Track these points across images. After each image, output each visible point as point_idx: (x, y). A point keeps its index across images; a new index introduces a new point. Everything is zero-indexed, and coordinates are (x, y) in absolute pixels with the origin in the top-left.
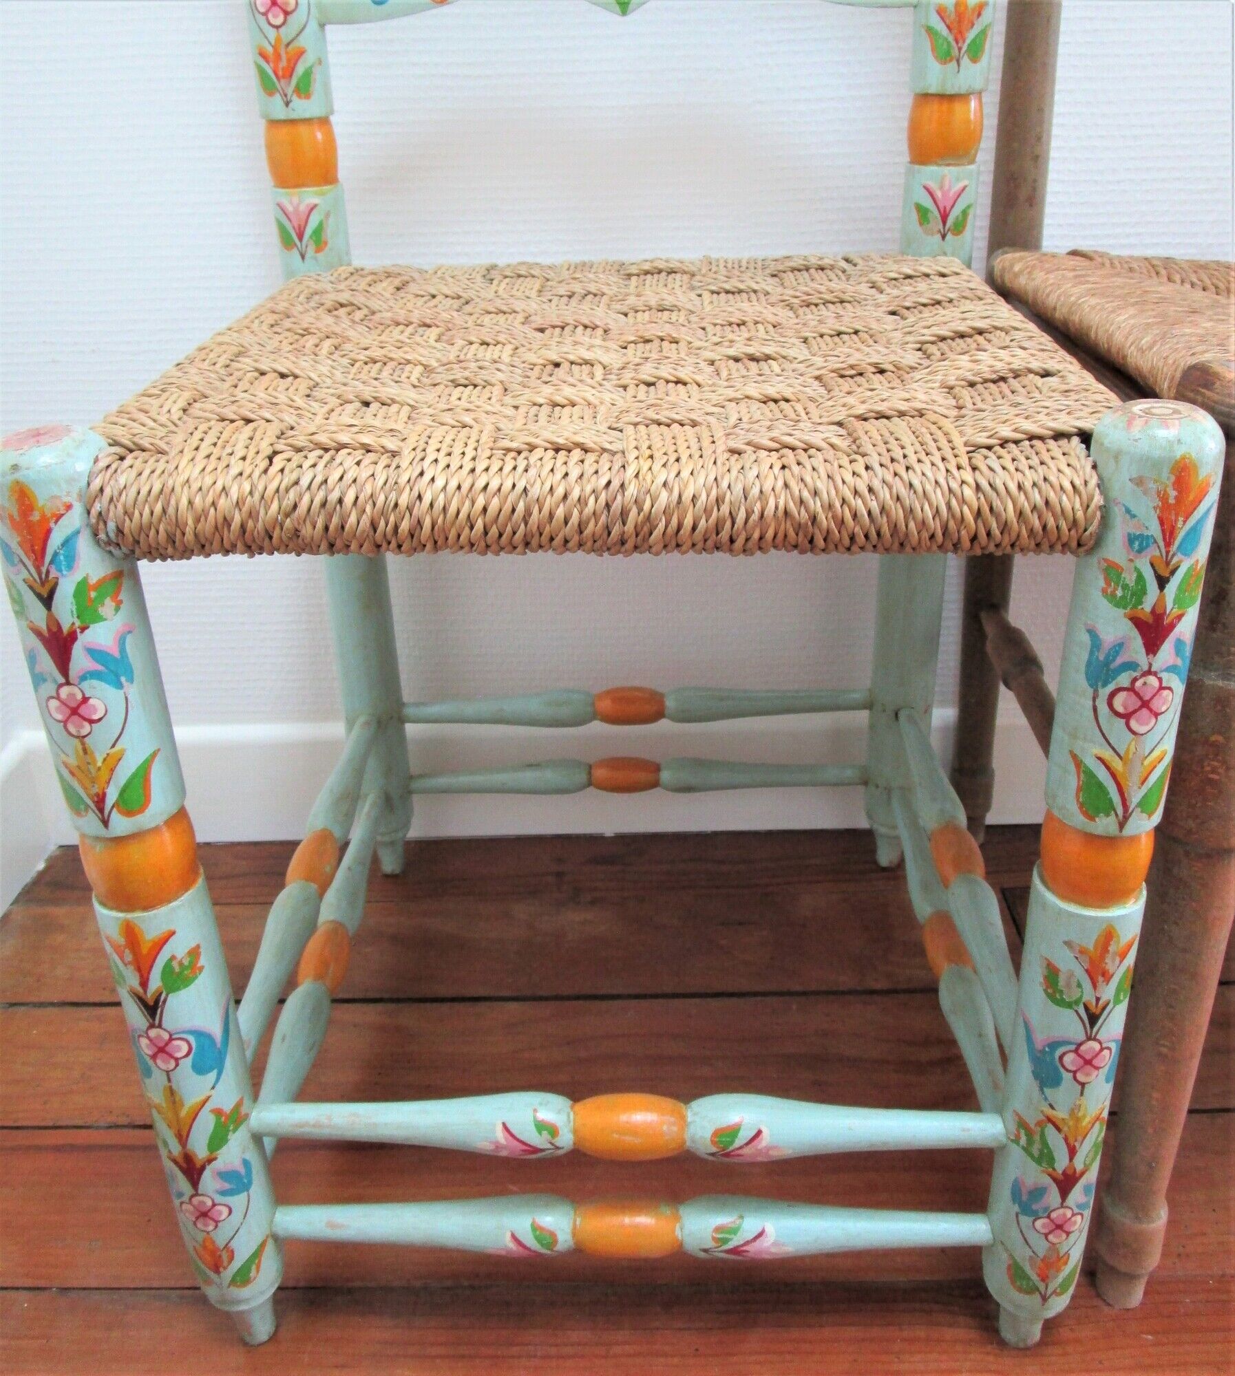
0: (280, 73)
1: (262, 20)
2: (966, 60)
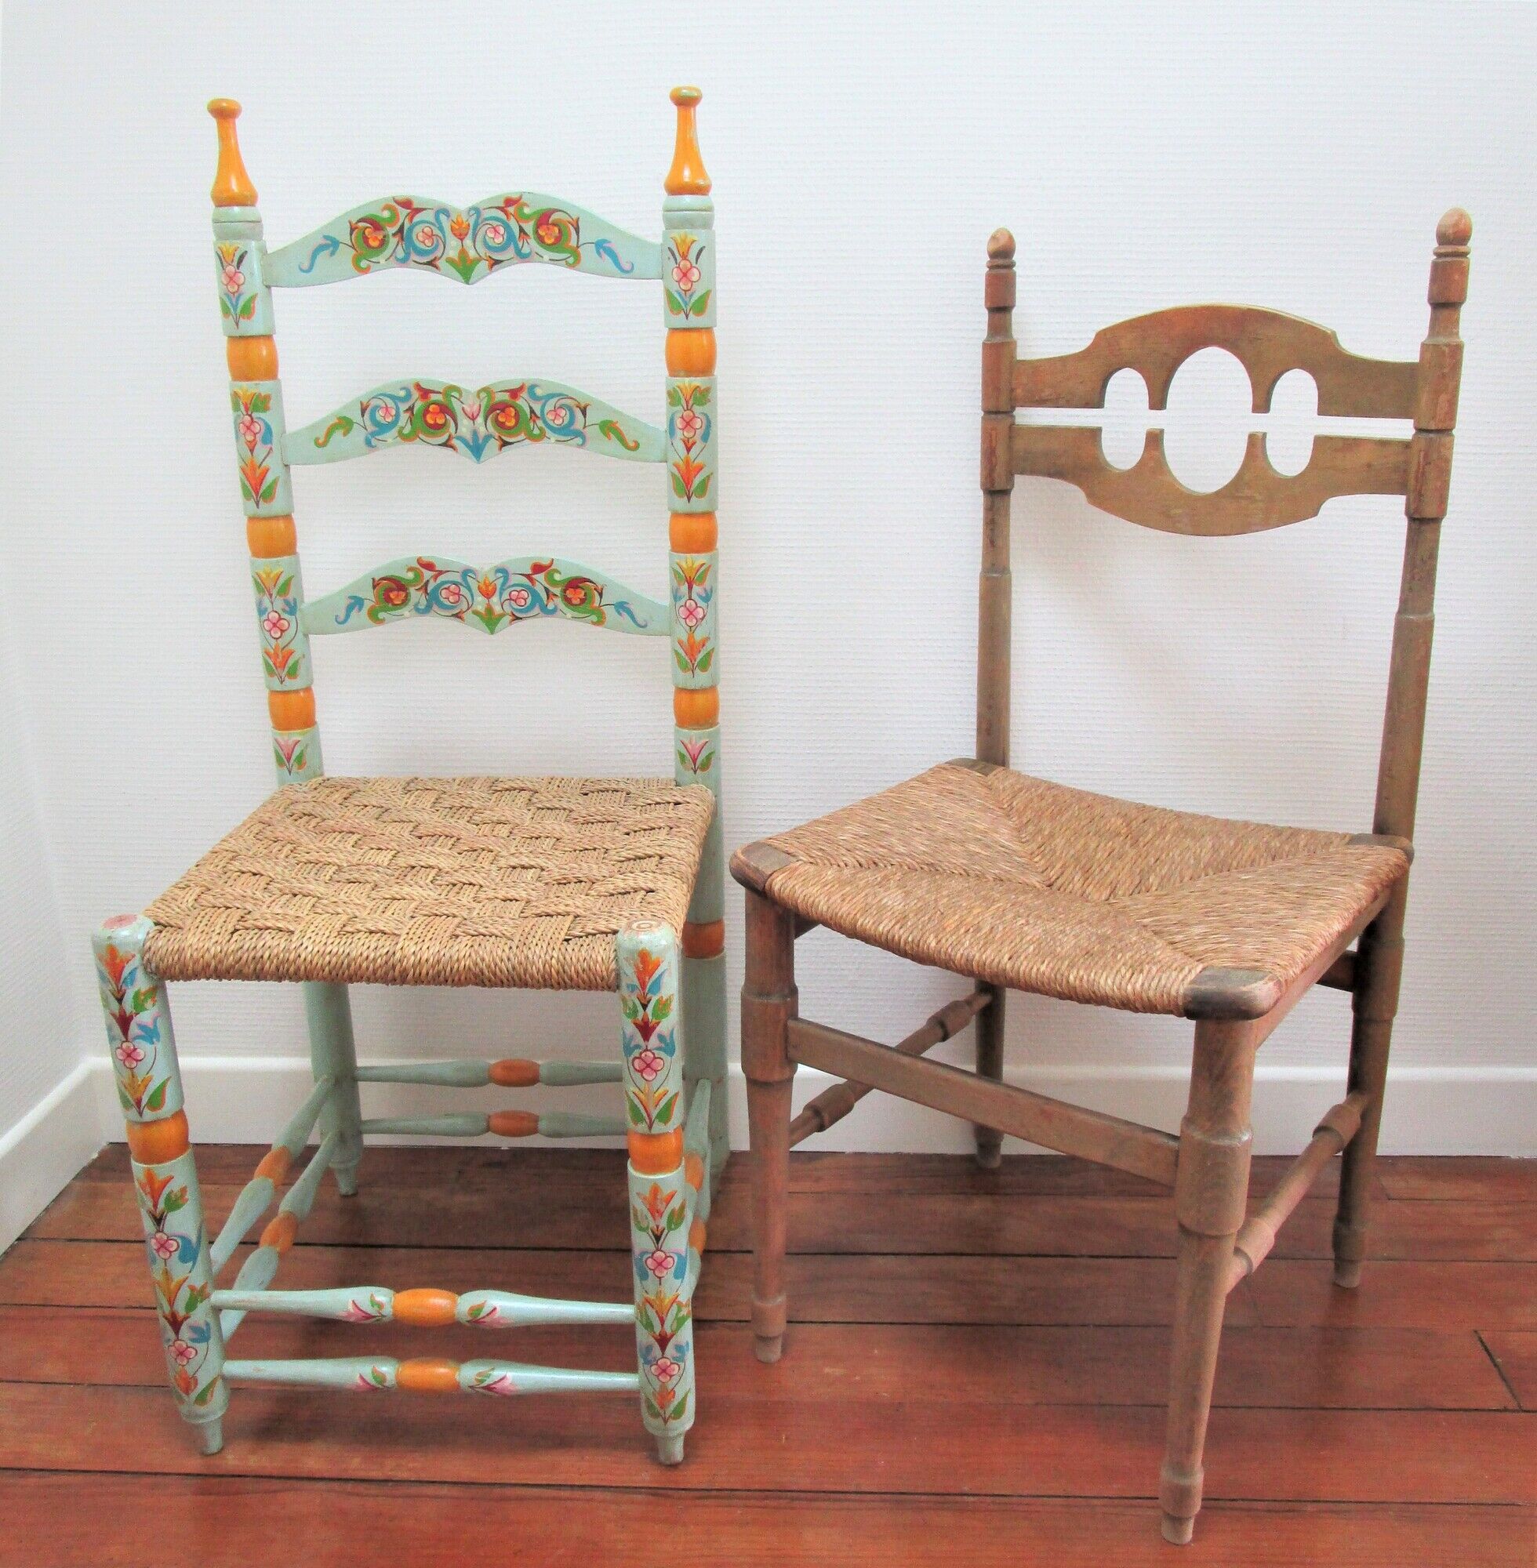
0: (278, 666)
1: (267, 634)
2: (697, 671)
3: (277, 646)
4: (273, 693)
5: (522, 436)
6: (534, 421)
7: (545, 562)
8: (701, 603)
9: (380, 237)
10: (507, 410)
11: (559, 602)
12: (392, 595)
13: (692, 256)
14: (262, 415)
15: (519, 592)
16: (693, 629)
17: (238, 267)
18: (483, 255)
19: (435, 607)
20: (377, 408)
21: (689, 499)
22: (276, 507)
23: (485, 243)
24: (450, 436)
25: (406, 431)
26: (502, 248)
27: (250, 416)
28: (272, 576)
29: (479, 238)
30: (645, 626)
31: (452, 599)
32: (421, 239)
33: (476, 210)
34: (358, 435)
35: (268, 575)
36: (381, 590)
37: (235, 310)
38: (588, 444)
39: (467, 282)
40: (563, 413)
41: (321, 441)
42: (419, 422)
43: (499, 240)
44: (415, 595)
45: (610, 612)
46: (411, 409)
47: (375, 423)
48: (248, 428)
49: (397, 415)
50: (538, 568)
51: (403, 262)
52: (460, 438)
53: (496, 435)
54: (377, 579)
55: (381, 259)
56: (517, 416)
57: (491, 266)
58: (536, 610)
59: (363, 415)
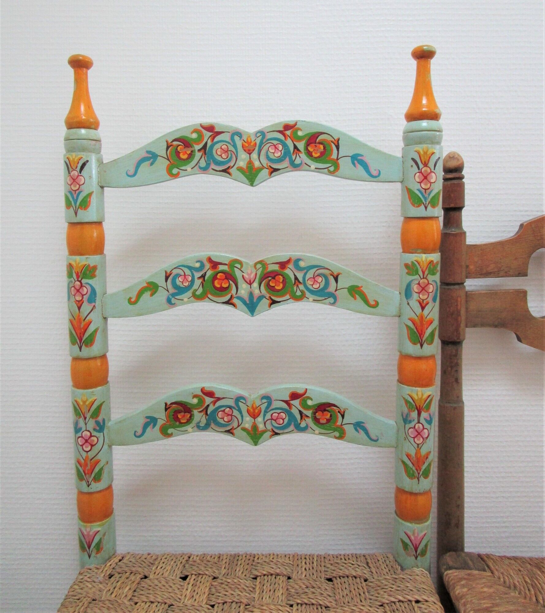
0: (86, 472)
1: (80, 448)
2: (422, 479)
3: (87, 457)
4: (80, 493)
5: (288, 297)
6: (297, 286)
7: (301, 391)
8: (426, 425)
9: (189, 152)
10: (276, 278)
11: (310, 421)
12: (179, 416)
13: (431, 164)
14: (90, 281)
15: (279, 414)
16: (420, 446)
17: (80, 172)
18: (265, 165)
19: (213, 425)
20: (179, 275)
21: (422, 346)
22: (95, 350)
23: (268, 157)
24: (232, 296)
25: (198, 293)
26: (280, 160)
27: (80, 282)
28: (87, 403)
29: (263, 152)
30: (376, 441)
31: (226, 419)
32: (219, 153)
33: (262, 133)
34: (161, 295)
35: (84, 402)
36: (171, 411)
37: (75, 203)
38: (338, 303)
39: (252, 185)
40: (320, 279)
41: (133, 300)
42: (208, 285)
43: (278, 154)
44: (198, 416)
45: (349, 430)
46: (203, 276)
47: (175, 286)
48: (78, 291)
49: (192, 281)
50: (295, 396)
51: (204, 170)
52: (239, 298)
53: (268, 296)
54: (169, 403)
55: (188, 168)
56: (284, 282)
57: (271, 173)
58: (292, 428)
59: (166, 281)
